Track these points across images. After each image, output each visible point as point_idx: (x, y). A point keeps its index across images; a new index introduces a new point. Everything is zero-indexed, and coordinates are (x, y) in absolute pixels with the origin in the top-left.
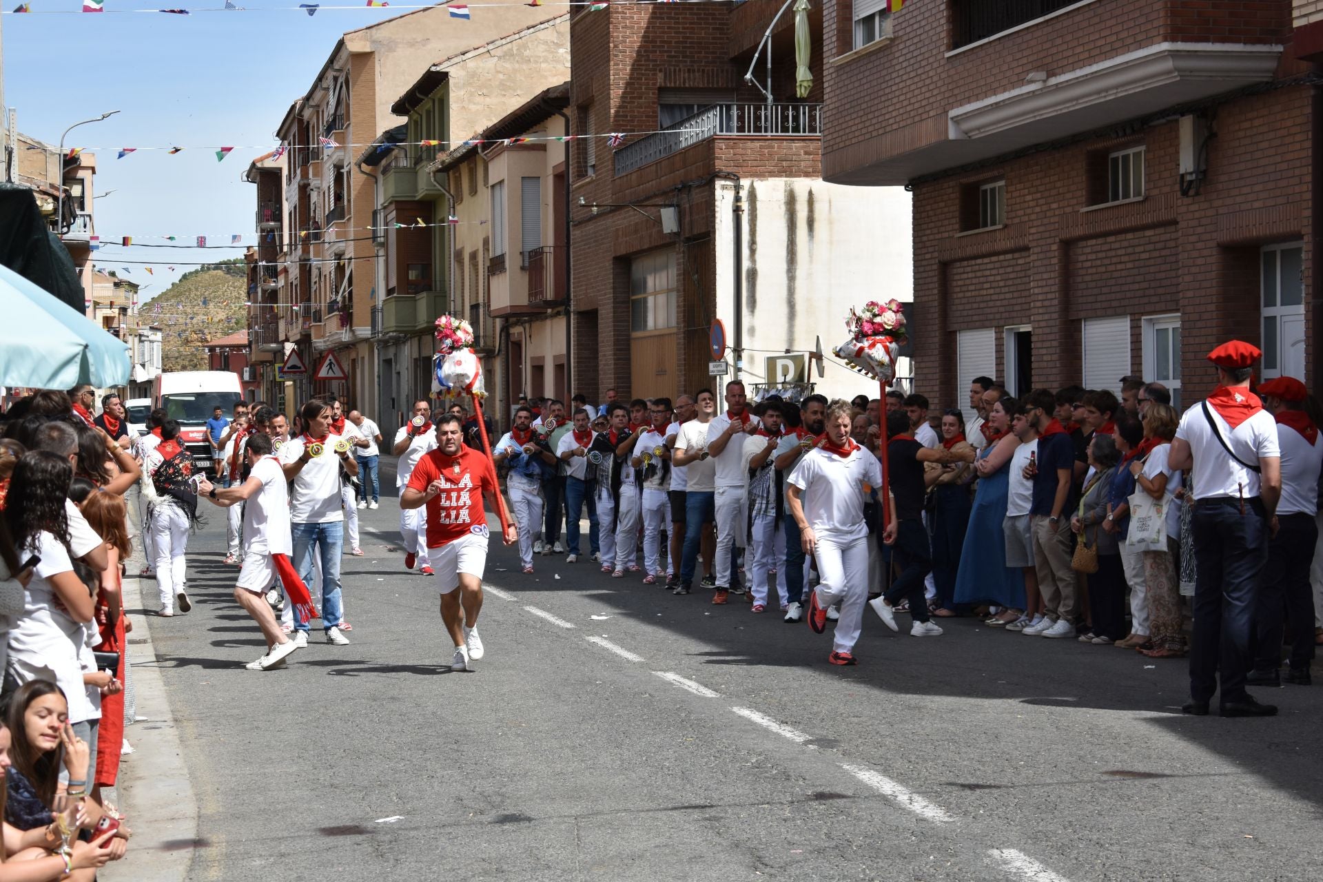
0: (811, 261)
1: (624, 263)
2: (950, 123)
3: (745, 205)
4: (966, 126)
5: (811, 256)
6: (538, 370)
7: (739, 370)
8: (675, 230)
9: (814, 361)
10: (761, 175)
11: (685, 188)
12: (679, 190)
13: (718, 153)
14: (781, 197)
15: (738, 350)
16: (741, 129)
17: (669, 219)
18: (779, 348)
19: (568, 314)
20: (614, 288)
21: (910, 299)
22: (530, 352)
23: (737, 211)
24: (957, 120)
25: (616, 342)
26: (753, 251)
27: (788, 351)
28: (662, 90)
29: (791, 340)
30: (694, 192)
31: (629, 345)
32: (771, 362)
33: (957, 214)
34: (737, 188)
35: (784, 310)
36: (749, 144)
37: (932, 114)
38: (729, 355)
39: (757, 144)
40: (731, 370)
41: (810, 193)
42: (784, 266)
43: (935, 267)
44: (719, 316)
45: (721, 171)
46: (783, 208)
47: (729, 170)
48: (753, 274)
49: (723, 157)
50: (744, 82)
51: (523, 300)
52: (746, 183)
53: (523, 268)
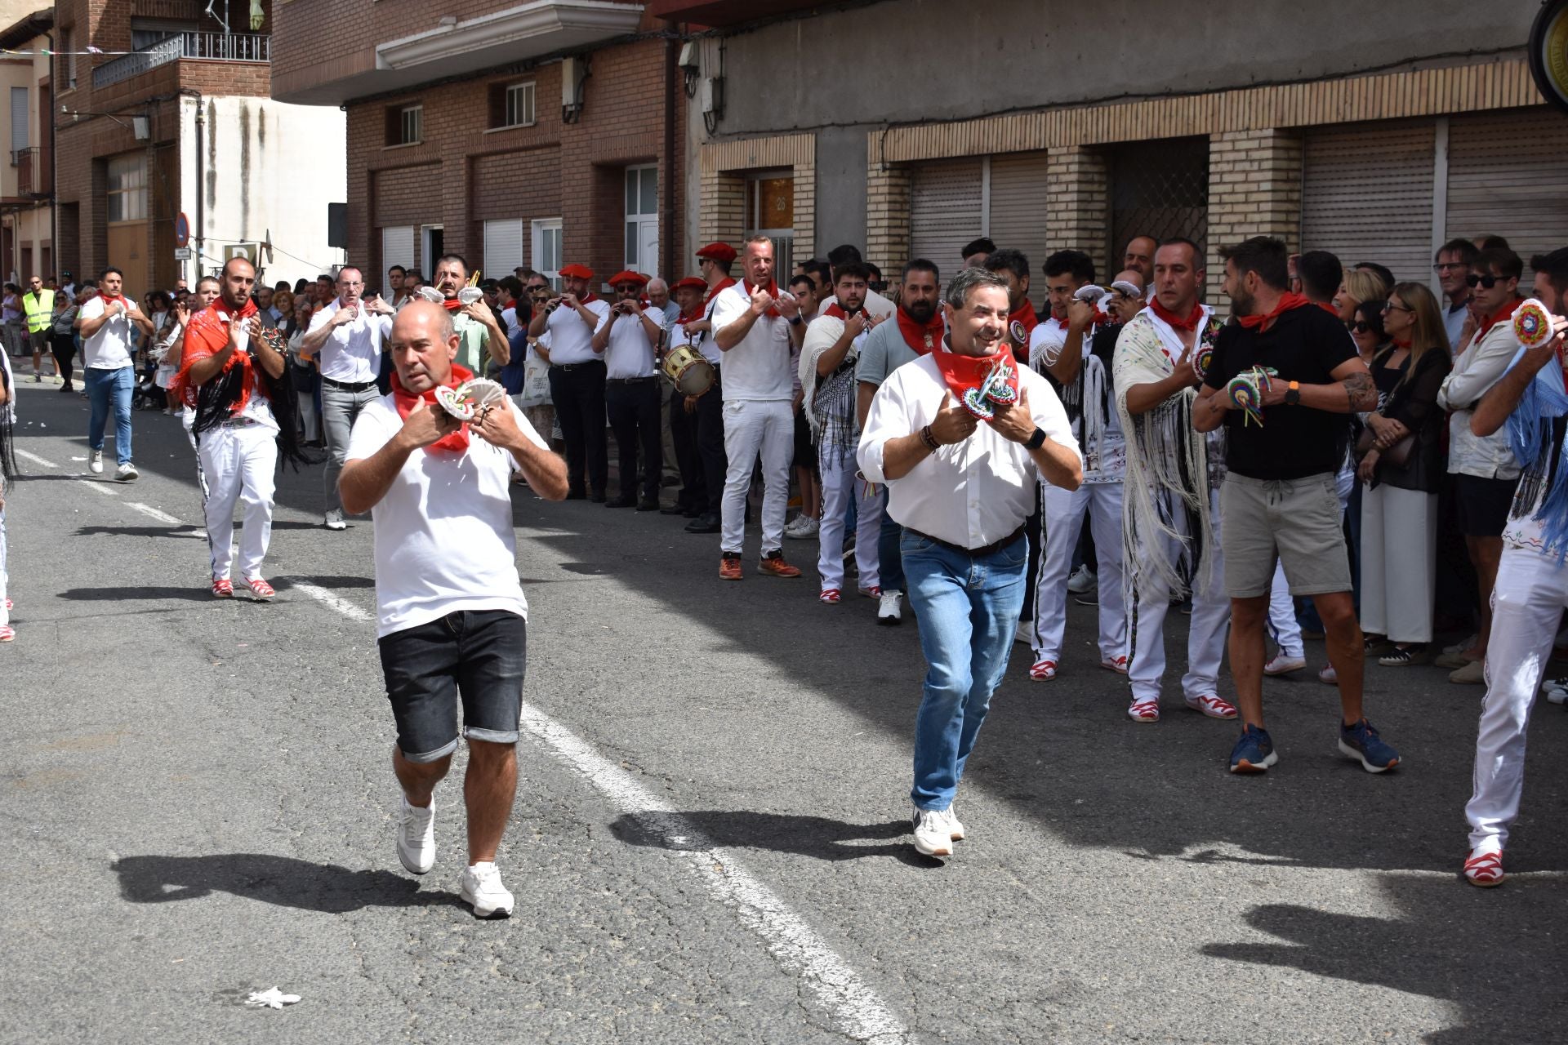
0: (262, 167)
1: (102, 164)
2: (377, 57)
3: (206, 118)
4: (391, 58)
5: (262, 162)
6: (27, 252)
7: (201, 255)
8: (146, 137)
9: (264, 249)
10: (220, 93)
11: (154, 101)
12: (149, 103)
13: (182, 73)
14: (237, 113)
15: (200, 239)
16: (202, 54)
17: (140, 128)
18: (234, 238)
19: (53, 205)
20: (93, 184)
21: (344, 200)
22: (19, 237)
23: (199, 122)
24: (383, 54)
25: (95, 230)
26: (212, 157)
27: (242, 241)
28: (134, 18)
29: (245, 232)
30: (162, 105)
31: (106, 233)
32: (228, 249)
33: (383, 131)
34: (199, 103)
35: (239, 206)
36: (209, 67)
37: (362, 47)
38: (192, 243)
39: (217, 67)
40: (194, 255)
41: (261, 110)
42: (239, 170)
43: (365, 174)
44: (184, 210)
45: (185, 88)
46: (238, 122)
47: (192, 88)
48: (212, 176)
49: (187, 76)
50: (206, 15)
51: (13, 192)
52: (206, 99)
53: (13, 165)
